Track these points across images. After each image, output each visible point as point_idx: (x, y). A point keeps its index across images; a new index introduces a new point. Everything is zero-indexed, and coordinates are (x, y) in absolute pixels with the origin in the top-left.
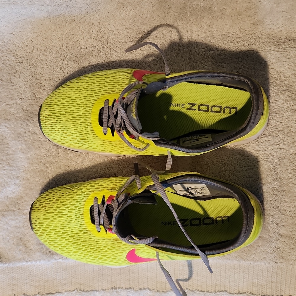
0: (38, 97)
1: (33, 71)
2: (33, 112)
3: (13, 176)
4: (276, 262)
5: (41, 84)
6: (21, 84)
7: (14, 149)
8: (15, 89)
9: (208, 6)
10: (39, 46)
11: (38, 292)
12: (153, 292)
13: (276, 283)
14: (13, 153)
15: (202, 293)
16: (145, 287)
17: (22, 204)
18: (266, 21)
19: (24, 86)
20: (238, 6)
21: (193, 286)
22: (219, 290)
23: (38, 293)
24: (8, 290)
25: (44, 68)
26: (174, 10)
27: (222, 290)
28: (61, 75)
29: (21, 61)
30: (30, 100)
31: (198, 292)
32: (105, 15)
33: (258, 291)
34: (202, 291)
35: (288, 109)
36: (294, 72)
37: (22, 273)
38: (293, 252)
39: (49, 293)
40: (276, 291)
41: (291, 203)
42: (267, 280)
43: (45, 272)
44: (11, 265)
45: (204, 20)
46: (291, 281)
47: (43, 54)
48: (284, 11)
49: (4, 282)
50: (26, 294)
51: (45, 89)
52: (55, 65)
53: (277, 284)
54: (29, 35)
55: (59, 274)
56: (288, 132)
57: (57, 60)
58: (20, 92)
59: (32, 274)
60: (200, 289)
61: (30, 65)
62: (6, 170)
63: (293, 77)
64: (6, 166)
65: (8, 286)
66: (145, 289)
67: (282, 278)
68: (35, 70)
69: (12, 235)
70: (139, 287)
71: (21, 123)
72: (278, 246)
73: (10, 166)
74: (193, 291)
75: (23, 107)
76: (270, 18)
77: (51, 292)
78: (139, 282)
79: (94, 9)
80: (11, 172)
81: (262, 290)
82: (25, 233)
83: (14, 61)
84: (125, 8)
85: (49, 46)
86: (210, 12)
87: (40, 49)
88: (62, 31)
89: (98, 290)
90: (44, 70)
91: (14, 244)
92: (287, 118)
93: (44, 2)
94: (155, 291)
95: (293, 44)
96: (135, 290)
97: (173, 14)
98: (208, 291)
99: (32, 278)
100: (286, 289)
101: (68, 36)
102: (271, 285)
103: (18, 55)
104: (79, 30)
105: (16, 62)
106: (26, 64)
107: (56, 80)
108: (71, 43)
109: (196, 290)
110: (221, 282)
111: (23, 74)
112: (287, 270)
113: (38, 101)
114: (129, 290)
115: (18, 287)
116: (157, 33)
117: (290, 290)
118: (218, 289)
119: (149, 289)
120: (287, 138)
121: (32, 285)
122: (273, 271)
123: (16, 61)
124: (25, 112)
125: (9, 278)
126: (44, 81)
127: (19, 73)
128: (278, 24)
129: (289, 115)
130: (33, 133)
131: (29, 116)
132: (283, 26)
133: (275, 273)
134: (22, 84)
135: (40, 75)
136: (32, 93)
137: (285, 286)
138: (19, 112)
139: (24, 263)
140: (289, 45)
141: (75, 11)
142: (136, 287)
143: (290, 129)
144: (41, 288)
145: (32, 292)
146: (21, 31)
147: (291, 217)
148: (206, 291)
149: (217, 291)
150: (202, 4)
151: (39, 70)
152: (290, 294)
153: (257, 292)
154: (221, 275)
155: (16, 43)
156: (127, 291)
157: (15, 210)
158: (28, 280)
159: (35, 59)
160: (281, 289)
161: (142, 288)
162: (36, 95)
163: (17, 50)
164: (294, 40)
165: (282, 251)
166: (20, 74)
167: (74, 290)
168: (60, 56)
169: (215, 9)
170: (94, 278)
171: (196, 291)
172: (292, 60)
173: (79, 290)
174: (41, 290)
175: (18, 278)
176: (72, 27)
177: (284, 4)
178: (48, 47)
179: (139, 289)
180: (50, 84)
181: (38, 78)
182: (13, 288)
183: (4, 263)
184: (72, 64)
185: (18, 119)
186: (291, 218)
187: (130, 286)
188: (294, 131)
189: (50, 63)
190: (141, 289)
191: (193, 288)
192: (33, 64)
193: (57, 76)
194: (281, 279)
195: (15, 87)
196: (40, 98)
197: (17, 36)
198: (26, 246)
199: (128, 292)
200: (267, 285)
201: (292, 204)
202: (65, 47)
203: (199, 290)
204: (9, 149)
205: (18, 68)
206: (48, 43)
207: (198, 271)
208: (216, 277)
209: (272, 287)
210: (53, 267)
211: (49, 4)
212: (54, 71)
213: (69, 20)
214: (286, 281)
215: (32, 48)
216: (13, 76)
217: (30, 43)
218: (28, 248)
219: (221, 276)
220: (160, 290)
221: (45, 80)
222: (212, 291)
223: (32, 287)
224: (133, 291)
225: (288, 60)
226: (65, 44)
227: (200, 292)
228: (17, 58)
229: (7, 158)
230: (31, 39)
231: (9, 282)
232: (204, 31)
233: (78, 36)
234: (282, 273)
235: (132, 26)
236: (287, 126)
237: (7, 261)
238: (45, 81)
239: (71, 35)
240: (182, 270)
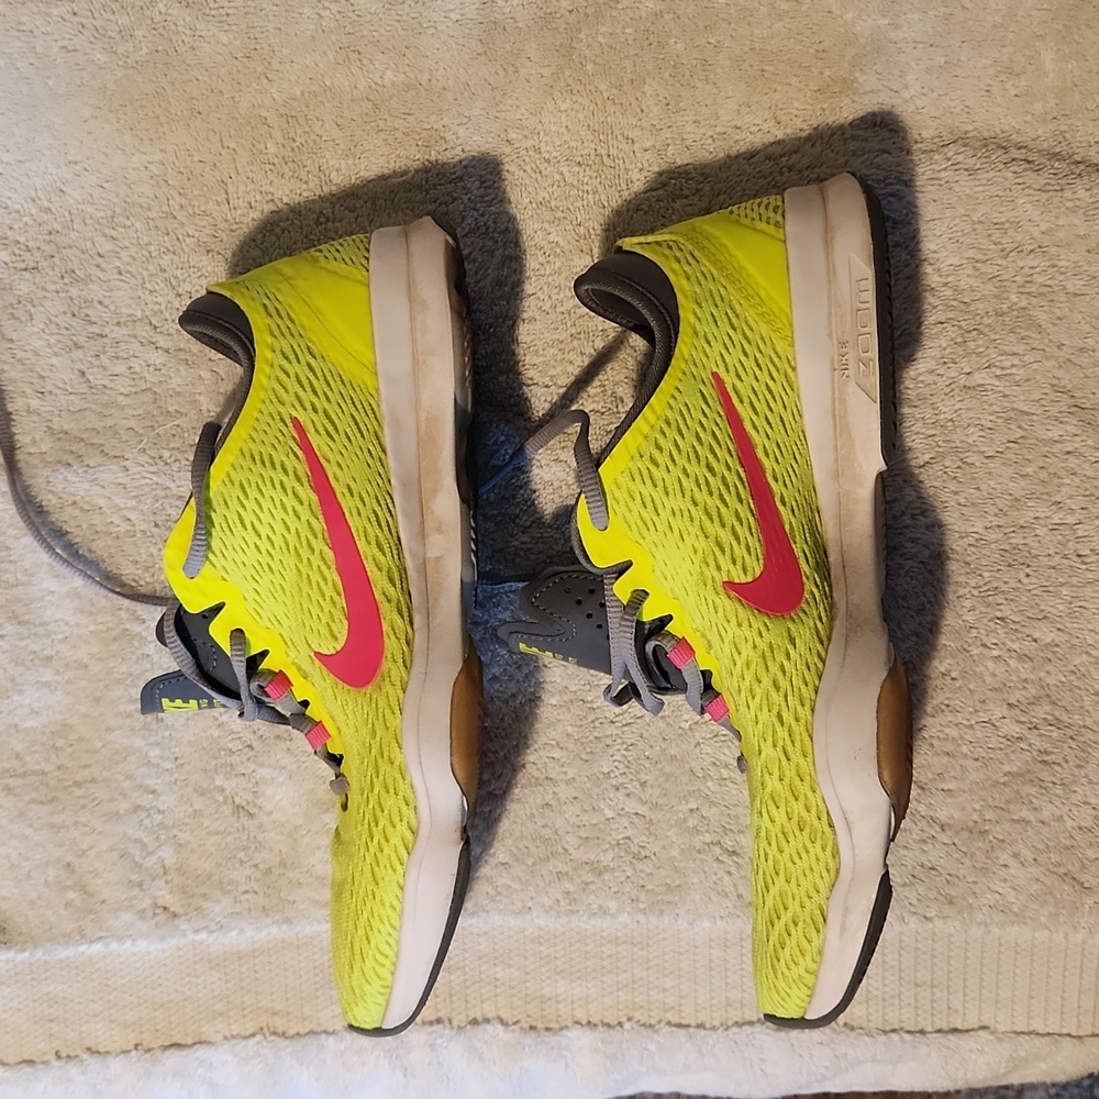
0: (97, 382)
1: (74, 297)
2: (84, 436)
3: (31, 657)
4: (928, 915)
5: (105, 340)
6: (38, 343)
7: (27, 564)
8: (19, 361)
9: (651, 38)
10: (90, 209)
11: (134, 1042)
12: (513, 1031)
13: (933, 987)
14: (25, 579)
15: (681, 1032)
16: (490, 1015)
17: (70, 750)
18: (865, 77)
19: (50, 351)
20: (757, 31)
21: (650, 1010)
22: (738, 1020)
23: (136, 1047)
24: (36, 1037)
25: (109, 284)
26: (536, 60)
27: (748, 1018)
28: (169, 305)
29: (32, 265)
30: (72, 397)
31: (667, 1029)
32: (301, 88)
33: (871, 1018)
34: (680, 1026)
35: (953, 386)
36: (971, 253)
37: (77, 981)
38: (985, 881)
39: (171, 1046)
40: (933, 1015)
41: (976, 711)
42: (901, 978)
43: (152, 974)
44: (39, 954)
45: (647, 87)
46: (982, 979)
47: (105, 235)
48: (918, 40)
49: (19, 1010)
50: (94, 1049)
51: (121, 354)
52: (147, 270)
53: (935, 990)
54: (50, 171)
55: (199, 981)
56: (959, 467)
57: (153, 254)
58: (38, 369)
59: (109, 982)
60: (675, 1019)
61: (62, 277)
62: (7, 638)
63: (970, 272)
64: (5, 625)
65: (35, 1023)
66: (487, 1021)
67: (951, 968)
68: (80, 293)
69: (39, 857)
70: (467, 1016)
71: (47, 477)
72: (929, 861)
73: (19, 623)
74: (651, 1026)
75: (50, 421)
76: (876, 67)
77: (174, 1040)
78: (469, 998)
79: (259, 69)
80: (23, 644)
81: (884, 1014)
82: (84, 847)
83: (7, 264)
84: (365, 61)
85: (123, 205)
86: (661, 57)
87: (91, 217)
88: (161, 151)
89: (331, 1030)
90: (112, 290)
91: (47, 884)
92: (951, 420)
93: (86, 57)
94: (521, 1028)
95: (960, 158)
96: (455, 1023)
97: (533, 72)
98: (700, 1026)
99: (111, 997)
100: (967, 1005)
101: (185, 167)
102: (915, 995)
103: (19, 242)
104: (219, 144)
105: (15, 268)
106: (51, 273)
107: (154, 322)
108: (196, 193)
109: (660, 1022)
110: (744, 991)
111: (42, 309)
112: (967, 943)
113: (96, 397)
114: (435, 1028)
115: (66, 1026)
116: (490, 140)
117: (980, 1009)
118: (735, 1015)
119: (502, 1022)
120: (953, 489)
121: (113, 1018)
122: (919, 945)
123: (15, 265)
124: (59, 439)
125: (35, 998)
126: (112, 327)
127: (29, 306)
128: (906, 87)
129: (957, 407)
130: (86, 507)
131: (72, 452)
132: (924, 95)
133: (925, 953)
134: (41, 342)
135: (100, 307)
136: (77, 372)
137: (965, 995)
138: (38, 437)
139: (82, 948)
140: (949, 159)
141: (195, 81)
142: (460, 1017)
143: (962, 456)
144: (143, 1029)
145: (116, 1042)
146: (21, 159)
147: (977, 760)
148: (693, 1024)
149: (730, 1023)
150: (628, 30)
151: (96, 291)
152: (980, 1021)
153: (869, 1021)
154: (742, 969)
155: (9, 202)
156: (429, 1029)
157: (46, 769)
158: (100, 1002)
159: (78, 253)
160: (949, 1008)
161: (480, 1019)
162: (91, 378)
163: (16, 227)
164: (967, 141)
165: (948, 877)
166: (33, 310)
167: (253, 1035)
168: (161, 239)
169: (678, 46)
170: (316, 990)
171: (663, 1024)
172: (962, 211)
173: (267, 1034)
174: (144, 1036)
175: (65, 998)
176: (195, 134)
177: (916, 17)
178: (118, 211)
179: (470, 1023)
180: (135, 337)
181: (94, 319)
182: (53, 1032)
183: (18, 947)
184: (205, 263)
185: (36, 462)
186: (979, 764)
187: (440, 1014)
188: (978, 464)
189: (129, 264)
190: (474, 1022)
191: (650, 1016)
192: (74, 272)
193: (157, 307)
194: (949, 972)
195: (20, 354)
196: (105, 387)
197: (13, 177)
198: (86, 892)
199: (430, 1033)
200: (903, 997)
201: (981, 714)
202: (177, 207)
203: (669, 1023)
204: (11, 567)
205: (23, 288)
206: (118, 195)
207: (666, 957)
208: (727, 977)
209: (917, 1001)
210: (180, 957)
211: (105, 62)
212: (147, 293)
213: (179, 113)
214: (965, 980)
215: (67, 214)
216: (10, 317)
217: (58, 199)
218: (92, 895)
219: (744, 973)
220: (539, 1025)
221: (118, 324)
222: (716, 1023)
223: (113, 1025)
224: (448, 1031)
225: (948, 213)
226: (177, 197)
227: (674, 1029)
228: (17, 252)
229: (8, 597)
230: (59, 184)
231: (36, 1012)
232: (649, 128)
233: (218, 164)
234: (952, 954)
235: (401, 121)
236: (953, 445)
237: (26, 942)
238: (116, 328)
239: (192, 162)
240: (610, 956)
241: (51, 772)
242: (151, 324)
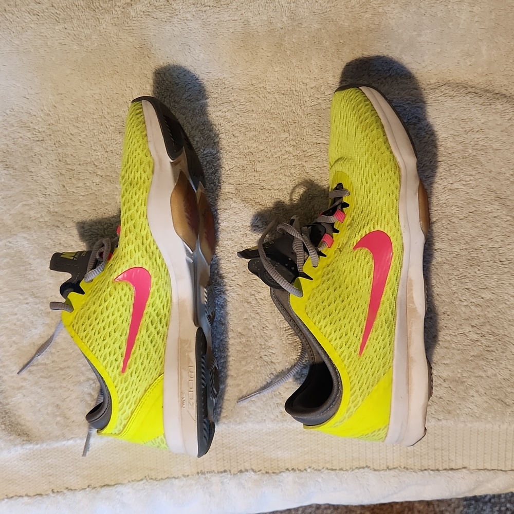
0: (70, 190)
1: (60, 152)
2: (64, 214)
3: (41, 312)
4: (439, 418)
5: (74, 171)
6: (43, 173)
7: (39, 271)
8: (35, 181)
9: (315, 40)
10: (67, 114)
11: (88, 484)
12: (259, 474)
13: (442, 450)
14: (38, 277)
15: (333, 472)
16: (248, 468)
17: (57, 354)
18: (406, 57)
19: (49, 176)
20: (361, 37)
21: (319, 463)
22: (358, 466)
23: (88, 486)
24: (43, 483)
25: (76, 147)
26: (266, 49)
27: (362, 466)
28: (103, 156)
29: (41, 139)
30: (59, 197)
31: (326, 471)
32: (163, 61)
33: (416, 464)
34: (332, 470)
35: (445, 189)
36: (452, 132)
37: (62, 458)
38: (464, 403)
39: (104, 486)
40: (442, 463)
41: (458, 329)
42: (428, 446)
43: (96, 454)
44: (44, 445)
45: (313, 61)
46: (463, 446)
47: (74, 126)
48: (429, 41)
49: (35, 471)
50: (69, 488)
51: (81, 178)
52: (93, 140)
53: (443, 451)
54: (50, 97)
55: (118, 456)
56: (448, 224)
57: (95, 134)
58: (44, 184)
59: (76, 458)
60: (330, 467)
61: (55, 144)
62: (30, 304)
63: (451, 140)
64: (29, 298)
65: (43, 477)
66: (247, 471)
67: (450, 442)
68: (63, 151)
69: (44, 402)
70: (238, 469)
71: (48, 232)
72: (439, 395)
73: (35, 297)
74: (319, 470)
75: (49, 207)
76: (411, 53)
77: (106, 483)
78: (238, 461)
79: (145, 53)
80: (37, 306)
81: (421, 463)
82: (64, 397)
83: (30, 138)
84: (192, 50)
85: (82, 112)
86: (320, 48)
87: (68, 118)
88: (100, 88)
89: (177, 477)
90: (77, 150)
91: (48, 414)
92: (445, 203)
93: (70, 47)
94: (262, 473)
95: (447, 91)
96: (232, 472)
97: (264, 55)
98: (341, 469)
99: (77, 464)
100: (457, 458)
101: (110, 96)
102: (435, 454)
103: (35, 129)
104: (125, 86)
105: (33, 140)
106: (50, 142)
107: (96, 164)
108: (114, 107)
109: (323, 468)
110: (359, 453)
111: (45, 158)
112: (456, 430)
113: (70, 197)
114: (223, 474)
115: (57, 478)
116: (244, 84)
117: (463, 459)
118: (356, 464)
119: (253, 470)
120: (446, 233)
121: (78, 474)
122: (436, 432)
123: (34, 139)
124: (53, 215)
125: (42, 466)
126: (77, 166)
127: (40, 157)
128: (424, 61)
129: (447, 198)
130: (65, 245)
131: (59, 221)
132: (431, 65)
133: (438, 435)
134: (45, 173)
135: (72, 157)
136: (61, 186)
137: (456, 453)
138: (43, 215)
139: (64, 443)
140: (442, 92)
141: (117, 58)
142: (234, 469)
143: (450, 219)
144: (92, 478)
145: (79, 485)
146: (37, 92)
147: (458, 350)
148: (338, 469)
149: (354, 468)
150: (306, 37)
151: (69, 150)
152: (463, 465)
153: (415, 466)
154: (359, 444)
155: (31, 111)
156: (221, 475)
157: (47, 363)
158: (72, 467)
159: (62, 134)
160: (449, 459)
161: (243, 470)
162: (67, 188)
163: (34, 122)
164: (450, 84)
165: (448, 402)
166: (41, 158)
167: (142, 480)
168: (99, 127)
169: (327, 43)
170: (170, 459)
171: (324, 469)
172: (448, 114)
173: (148, 479)
174: (92, 482)
175: (56, 465)
176: (115, 81)
177: (428, 31)
178: (80, 115)
179: (239, 472)
180: (88, 170)
181: (69, 163)
182: (50, 481)
183: (35, 443)
184: (119, 138)
185: (43, 225)
186: (460, 352)
187: (225, 468)
188: (457, 222)
189: (84, 138)
190: (241, 471)
191: (319, 466)
192: (60, 142)
193: (97, 157)
194: (449, 443)
195: (35, 178)
196: (74, 192)
197: (33, 100)
198: (65, 418)
199: (222, 477)
200: (429, 455)
201: (460, 330)
202: (106, 113)
203: (327, 469)
204: (31, 272)
205: (37, 149)
206: (80, 108)
207: (325, 439)
208: (352, 447)
209: (435, 456)
210: (109, 445)
211: (78, 50)
212: (93, 151)
213: (108, 72)
214: (456, 447)
215: (57, 117)
216: (31, 161)
217: (53, 109)
218: (68, 419)
219: (360, 445)
220: (270, 471)
221: (80, 164)
222: (348, 468)
223: (78, 477)
224: (229, 476)
225: (442, 115)
226: (106, 109)
227: (330, 471)
228: (35, 133)
229: (30, 286)
230: (54, 103)
231: (43, 472)
232: (314, 78)
233: (125, 95)
234: (450, 435)
235: (205, 75)
236: (446, 214)
237: (38, 441)
238: (79, 166)
239: (113, 94)
240: (301, 440)
241: (49, 364)
242: (94, 164)
